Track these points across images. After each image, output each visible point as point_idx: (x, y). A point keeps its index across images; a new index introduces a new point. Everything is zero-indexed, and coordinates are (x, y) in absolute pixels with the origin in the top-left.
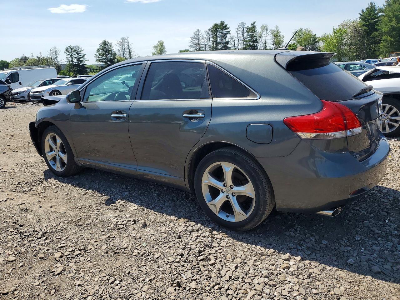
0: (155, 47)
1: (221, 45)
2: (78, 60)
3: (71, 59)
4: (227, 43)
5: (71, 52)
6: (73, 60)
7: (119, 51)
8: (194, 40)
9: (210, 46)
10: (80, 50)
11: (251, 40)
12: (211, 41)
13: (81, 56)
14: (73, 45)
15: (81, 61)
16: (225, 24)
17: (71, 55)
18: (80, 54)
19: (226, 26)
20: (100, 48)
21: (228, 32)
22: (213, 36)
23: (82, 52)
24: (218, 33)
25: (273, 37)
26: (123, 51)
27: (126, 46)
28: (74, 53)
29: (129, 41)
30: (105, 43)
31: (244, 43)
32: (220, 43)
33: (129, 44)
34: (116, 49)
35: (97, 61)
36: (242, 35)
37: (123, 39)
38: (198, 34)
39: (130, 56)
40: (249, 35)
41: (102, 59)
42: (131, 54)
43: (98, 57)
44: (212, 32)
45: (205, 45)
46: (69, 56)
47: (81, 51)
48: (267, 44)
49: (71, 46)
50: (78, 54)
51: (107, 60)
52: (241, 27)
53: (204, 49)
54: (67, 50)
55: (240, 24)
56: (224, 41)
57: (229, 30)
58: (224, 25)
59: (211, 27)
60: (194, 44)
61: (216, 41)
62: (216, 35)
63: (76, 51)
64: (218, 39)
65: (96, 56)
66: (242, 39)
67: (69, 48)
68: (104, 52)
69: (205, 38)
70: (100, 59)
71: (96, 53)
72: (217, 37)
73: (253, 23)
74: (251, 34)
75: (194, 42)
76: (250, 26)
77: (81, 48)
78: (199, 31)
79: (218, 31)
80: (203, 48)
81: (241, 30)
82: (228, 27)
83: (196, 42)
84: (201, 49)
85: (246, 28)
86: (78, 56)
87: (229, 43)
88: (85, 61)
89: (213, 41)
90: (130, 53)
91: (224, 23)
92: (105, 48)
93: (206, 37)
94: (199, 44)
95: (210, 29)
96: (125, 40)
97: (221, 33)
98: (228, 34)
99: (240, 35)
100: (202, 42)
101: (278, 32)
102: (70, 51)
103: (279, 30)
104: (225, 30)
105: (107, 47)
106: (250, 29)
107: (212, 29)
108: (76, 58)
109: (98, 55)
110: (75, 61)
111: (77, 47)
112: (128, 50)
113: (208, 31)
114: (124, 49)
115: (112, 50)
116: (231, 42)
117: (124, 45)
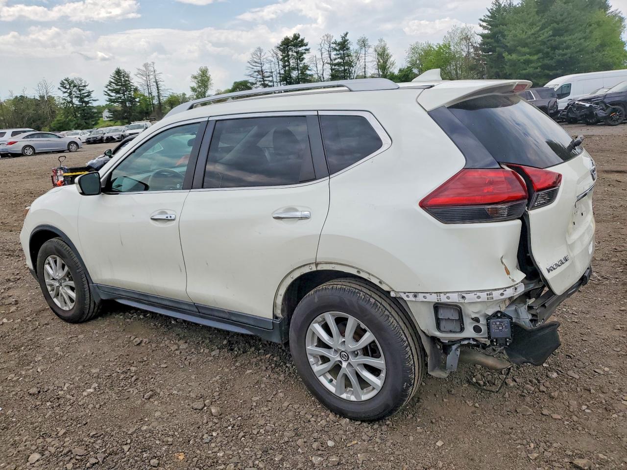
0: (195, 78)
1: (297, 72)
2: (81, 100)
3: (69, 99)
4: (306, 68)
5: (69, 89)
6: (73, 101)
7: (141, 85)
8: (254, 64)
9: (279, 73)
10: (83, 84)
11: (341, 62)
12: (280, 66)
13: (85, 95)
14: (71, 78)
15: (87, 103)
16: (301, 37)
17: (70, 94)
18: (83, 92)
19: (302, 40)
20: (113, 81)
21: (306, 50)
22: (284, 58)
23: (87, 87)
24: (290, 53)
25: (377, 57)
26: (148, 86)
27: (151, 77)
28: (75, 89)
29: (155, 68)
30: (118, 72)
31: (332, 67)
32: (294, 69)
33: (156, 73)
34: (136, 81)
35: (107, 101)
36: (328, 55)
37: (146, 65)
38: (259, 54)
39: (158, 92)
40: (338, 55)
41: (116, 99)
42: (159, 89)
43: (109, 95)
44: (282, 51)
45: (272, 72)
46: (66, 94)
47: (85, 86)
48: (366, 70)
49: (68, 78)
50: (80, 91)
51: (123, 99)
52: (326, 43)
53: (270, 79)
54: (62, 84)
55: (323, 37)
56: (301, 65)
58: (300, 39)
59: (280, 43)
60: (255, 72)
61: (289, 65)
62: (288, 55)
63: (76, 86)
64: (291, 62)
65: (106, 93)
66: (329, 61)
67: (65, 82)
68: (118, 87)
69: (272, 61)
70: (112, 98)
71: (106, 89)
72: (289, 59)
73: (343, 35)
74: (342, 52)
75: (255, 68)
76: (339, 40)
78: (260, 50)
79: (290, 49)
80: (269, 77)
81: (327, 47)
82: (305, 42)
83: (258, 68)
84: (266, 79)
85: (332, 43)
87: (309, 68)
88: (92, 101)
89: (284, 67)
90: (158, 87)
91: (299, 36)
92: (121, 81)
93: (273, 59)
94: (262, 72)
95: (278, 47)
96: (150, 68)
97: (295, 52)
98: (305, 53)
99: (326, 55)
100: (266, 67)
101: (384, 49)
102: (68, 87)
103: (387, 46)
104: (300, 47)
105: (123, 79)
106: (339, 44)
107: (280, 46)
108: (77, 97)
109: (109, 92)
110: (76, 101)
111: (78, 81)
112: (155, 84)
113: (274, 49)
114: (148, 81)
115: (131, 84)
116: (312, 66)
117: (148, 75)
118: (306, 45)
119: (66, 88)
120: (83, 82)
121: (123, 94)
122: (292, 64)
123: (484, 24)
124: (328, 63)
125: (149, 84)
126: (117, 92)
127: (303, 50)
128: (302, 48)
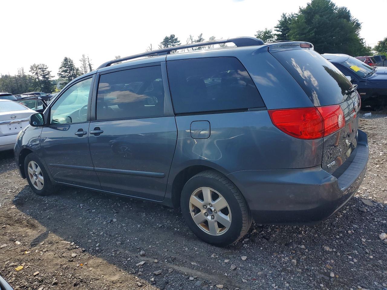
2: (44, 77)
6: (39, 78)
7: (80, 67)
10: (45, 67)
13: (47, 73)
14: (37, 64)
15: (48, 78)
16: (175, 38)
17: (37, 73)
18: (46, 72)
19: (176, 39)
20: (63, 65)
21: (178, 45)
23: (47, 69)
24: (169, 46)
28: (39, 70)
29: (89, 57)
33: (89, 60)
37: (83, 56)
38: (150, 48)
41: (65, 76)
43: (61, 74)
44: (164, 45)
46: (35, 74)
47: (46, 69)
49: (35, 64)
50: (43, 71)
51: (69, 76)
54: (32, 68)
57: (179, 43)
59: (163, 41)
63: (40, 69)
68: (66, 69)
73: (200, 36)
76: (197, 39)
78: (151, 45)
79: (169, 44)
81: (190, 42)
82: (178, 40)
86: (44, 73)
88: (50, 77)
90: (90, 68)
92: (67, 65)
95: (161, 43)
96: (86, 57)
97: (172, 46)
104: (175, 43)
105: (69, 64)
108: (42, 75)
110: (41, 78)
111: (42, 65)
112: (89, 66)
113: (160, 44)
114: (85, 65)
115: (74, 66)
117: (84, 61)
118: (179, 42)
119: (34, 70)
121: (70, 73)
123: (278, 29)
125: (85, 66)
126: (65, 71)
128: (176, 44)
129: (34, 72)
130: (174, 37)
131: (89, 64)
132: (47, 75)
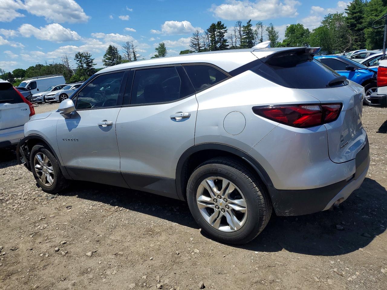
0: (157, 49)
1: (220, 43)
2: (88, 64)
3: (80, 64)
4: (225, 41)
5: (80, 58)
6: (83, 65)
7: (124, 55)
8: (194, 40)
9: (209, 45)
11: (247, 37)
12: (210, 41)
15: (91, 66)
17: (80, 62)
18: (89, 60)
19: (223, 25)
20: (107, 53)
21: (225, 31)
22: (211, 36)
24: (216, 33)
26: (128, 54)
27: (131, 49)
28: (83, 58)
29: (133, 44)
31: (241, 40)
32: (218, 42)
33: (134, 47)
35: (104, 65)
36: (239, 34)
37: (128, 43)
38: (197, 34)
39: (135, 59)
40: (245, 33)
41: (109, 63)
43: (105, 61)
44: (210, 32)
45: (205, 45)
47: (89, 56)
49: (79, 52)
50: (87, 60)
51: (113, 63)
52: (238, 26)
54: (77, 56)
55: (237, 23)
56: (222, 40)
59: (209, 27)
60: (194, 44)
61: (215, 40)
62: (214, 35)
64: (216, 38)
68: (110, 56)
69: (204, 38)
71: (104, 59)
73: (248, 22)
74: (247, 31)
75: (194, 42)
76: (246, 25)
77: (90, 54)
78: (198, 32)
79: (215, 31)
80: (202, 47)
81: (238, 28)
83: (196, 42)
84: (201, 49)
87: (227, 41)
89: (212, 41)
90: (135, 55)
91: (221, 22)
94: (199, 45)
96: (130, 44)
97: (218, 32)
98: (224, 33)
100: (201, 41)
101: (272, 29)
103: (274, 27)
105: (113, 52)
106: (246, 27)
107: (209, 29)
108: (85, 63)
110: (85, 66)
111: (85, 53)
112: (133, 54)
113: (206, 31)
114: (129, 52)
115: (118, 54)
116: (229, 40)
117: (128, 49)
118: (226, 28)
119: (78, 58)
120: (89, 53)
121: (113, 60)
122: (217, 39)
123: (348, 11)
124: (239, 38)
126: (109, 59)
127: (223, 31)
128: (222, 30)
129: (79, 60)
130: (221, 24)
131: (133, 52)
132: (90, 62)
